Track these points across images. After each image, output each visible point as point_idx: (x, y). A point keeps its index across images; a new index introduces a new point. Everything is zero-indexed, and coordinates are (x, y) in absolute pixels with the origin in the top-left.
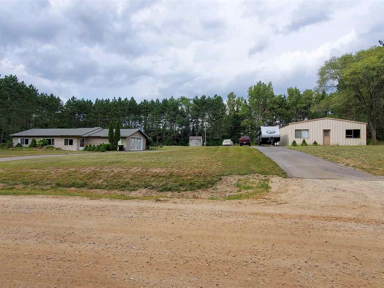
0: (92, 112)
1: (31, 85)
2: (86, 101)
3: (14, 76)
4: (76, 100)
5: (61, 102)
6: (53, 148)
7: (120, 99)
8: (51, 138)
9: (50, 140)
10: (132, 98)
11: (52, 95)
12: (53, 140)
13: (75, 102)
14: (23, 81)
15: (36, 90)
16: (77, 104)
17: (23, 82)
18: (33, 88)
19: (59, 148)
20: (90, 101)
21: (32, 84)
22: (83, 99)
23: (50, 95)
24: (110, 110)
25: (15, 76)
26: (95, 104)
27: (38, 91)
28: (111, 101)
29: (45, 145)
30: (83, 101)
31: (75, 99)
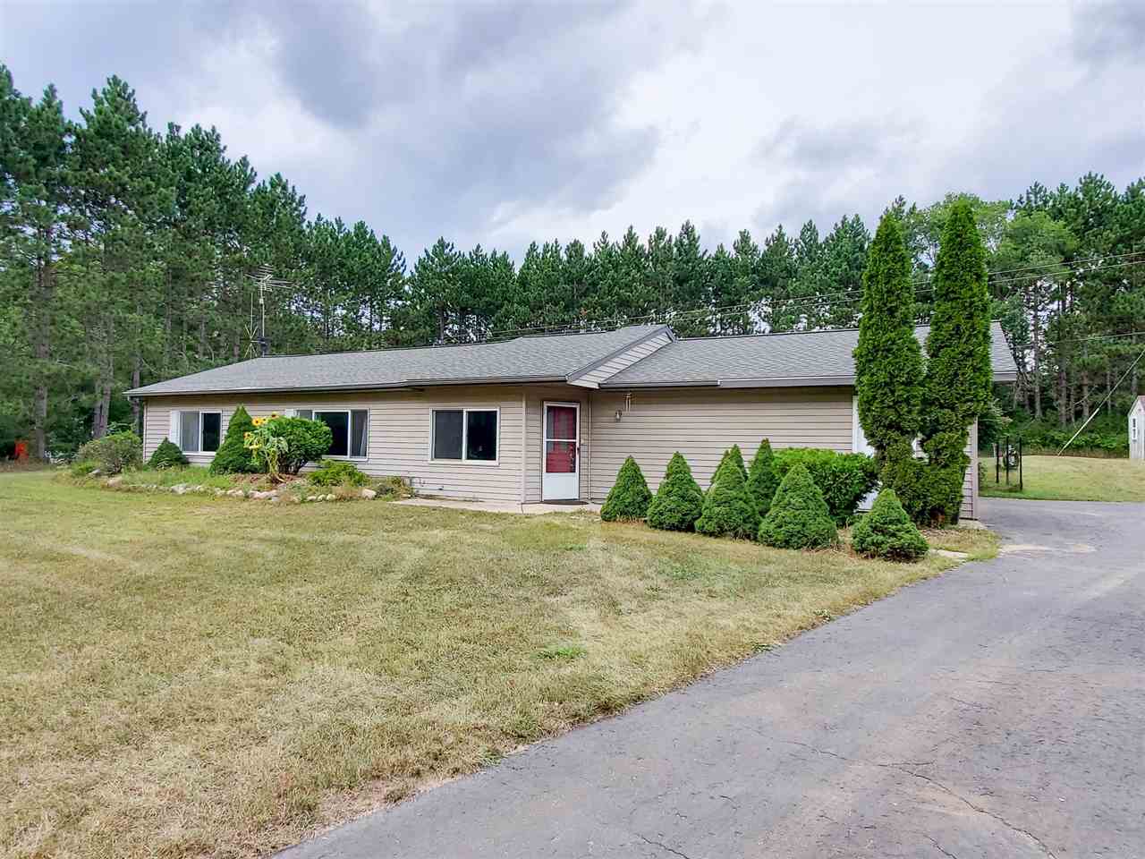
0: (516, 299)
1: (278, 176)
2: (489, 256)
3: (209, 130)
4: (453, 252)
5: (395, 258)
6: (360, 481)
7: (630, 238)
8: (347, 408)
9: (336, 422)
10: (688, 230)
11: (361, 227)
12: (361, 417)
13: (448, 260)
14: (244, 159)
15: (297, 197)
16: (455, 271)
17: (244, 162)
18: (284, 188)
19: (398, 481)
20: (505, 256)
21: (281, 174)
22: (478, 247)
23: (352, 230)
24: (594, 284)
25: (214, 130)
26: (526, 267)
27: (306, 202)
28: (589, 251)
29: (311, 455)
30: (477, 257)
31: (447, 251)
